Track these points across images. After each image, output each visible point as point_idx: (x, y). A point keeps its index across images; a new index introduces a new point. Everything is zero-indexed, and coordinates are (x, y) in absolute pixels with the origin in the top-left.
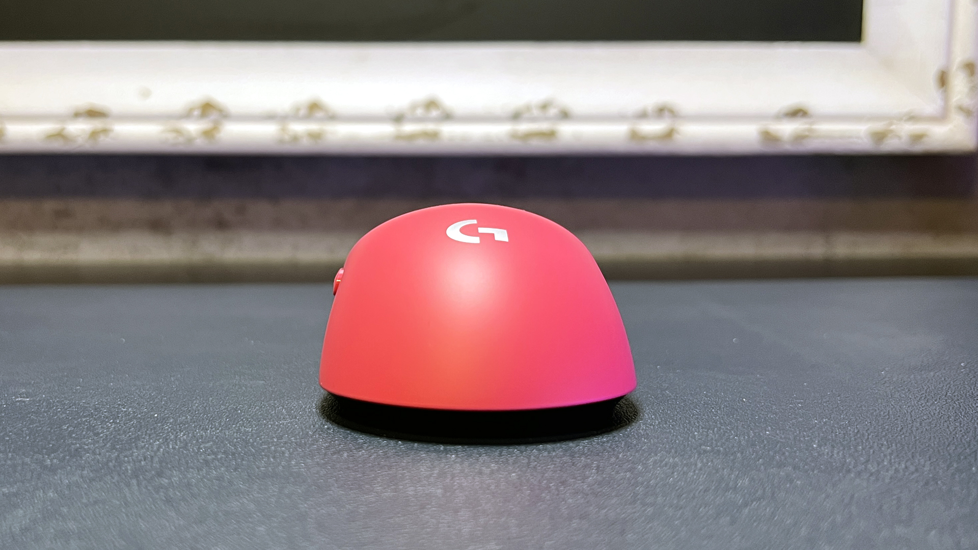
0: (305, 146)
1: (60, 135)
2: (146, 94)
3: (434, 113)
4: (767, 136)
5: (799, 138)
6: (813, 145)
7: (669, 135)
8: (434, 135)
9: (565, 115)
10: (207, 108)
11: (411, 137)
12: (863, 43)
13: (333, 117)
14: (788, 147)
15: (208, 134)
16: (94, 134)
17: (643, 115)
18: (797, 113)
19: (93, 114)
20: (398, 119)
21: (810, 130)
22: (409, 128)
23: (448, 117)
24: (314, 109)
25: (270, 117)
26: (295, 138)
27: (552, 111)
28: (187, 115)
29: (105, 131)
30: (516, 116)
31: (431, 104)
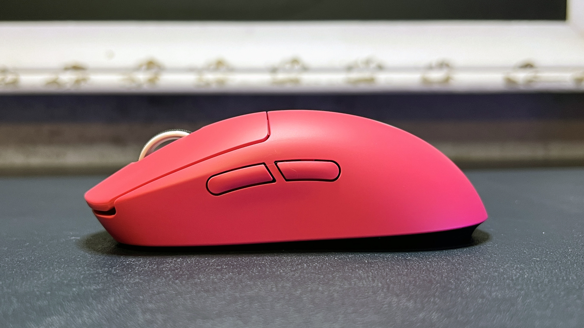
0: (214, 88)
1: (54, 82)
2: (111, 55)
3: (297, 67)
4: (510, 81)
5: (530, 82)
6: (539, 86)
7: (447, 80)
8: (296, 81)
9: (380, 68)
10: (151, 65)
11: (282, 82)
12: (567, 21)
13: (232, 70)
14: (522, 88)
15: (152, 81)
16: (78, 82)
17: (430, 68)
18: (528, 66)
19: (76, 68)
20: (274, 70)
21: (535, 77)
22: (281, 76)
23: (305, 69)
24: (219, 65)
25: (191, 70)
26: (208, 84)
27: (373, 65)
28: (138, 68)
29: (84, 80)
30: (349, 69)
31: (295, 61)
